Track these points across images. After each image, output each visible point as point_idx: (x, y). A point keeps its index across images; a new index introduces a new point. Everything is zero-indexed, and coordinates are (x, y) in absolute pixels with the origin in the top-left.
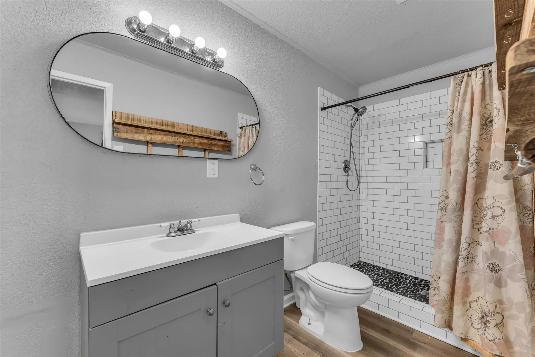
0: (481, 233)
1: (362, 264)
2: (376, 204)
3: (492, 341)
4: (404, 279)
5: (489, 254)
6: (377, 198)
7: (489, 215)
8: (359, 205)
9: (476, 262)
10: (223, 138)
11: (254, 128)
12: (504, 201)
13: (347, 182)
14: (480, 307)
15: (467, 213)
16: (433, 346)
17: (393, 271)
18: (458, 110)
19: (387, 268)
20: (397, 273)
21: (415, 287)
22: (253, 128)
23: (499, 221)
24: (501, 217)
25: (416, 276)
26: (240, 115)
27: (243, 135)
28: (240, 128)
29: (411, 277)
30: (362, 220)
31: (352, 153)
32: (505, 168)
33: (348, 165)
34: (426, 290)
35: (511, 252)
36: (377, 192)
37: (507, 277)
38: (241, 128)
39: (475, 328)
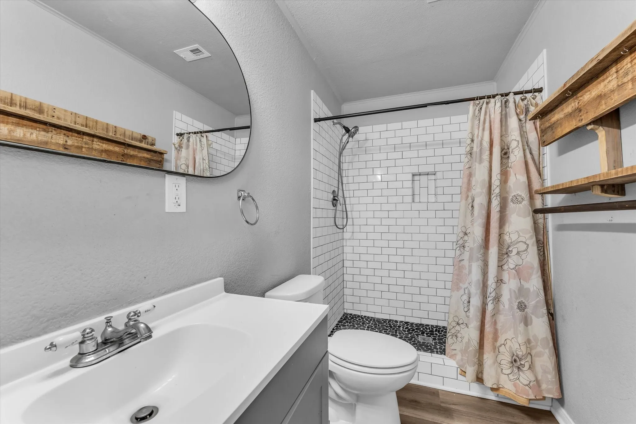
0: (504, 270)
1: (348, 316)
2: (363, 243)
3: (527, 385)
4: (397, 327)
5: (517, 292)
6: (364, 236)
7: (515, 252)
8: (343, 246)
9: (502, 302)
10: (149, 147)
11: (205, 137)
12: (528, 236)
13: (335, 218)
14: (508, 350)
15: (493, 251)
16: (464, 405)
17: (383, 320)
18: (480, 138)
19: (376, 317)
20: (388, 321)
21: (411, 333)
22: (203, 137)
23: (524, 256)
24: (525, 252)
25: (407, 321)
26: (177, 115)
27: (184, 146)
28: (178, 135)
29: (402, 323)
30: (347, 264)
31: (340, 183)
32: (526, 202)
33: (337, 197)
34: (420, 335)
35: (535, 288)
36: (364, 229)
37: (532, 314)
38: (180, 135)
39: (505, 374)
